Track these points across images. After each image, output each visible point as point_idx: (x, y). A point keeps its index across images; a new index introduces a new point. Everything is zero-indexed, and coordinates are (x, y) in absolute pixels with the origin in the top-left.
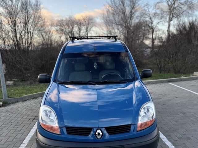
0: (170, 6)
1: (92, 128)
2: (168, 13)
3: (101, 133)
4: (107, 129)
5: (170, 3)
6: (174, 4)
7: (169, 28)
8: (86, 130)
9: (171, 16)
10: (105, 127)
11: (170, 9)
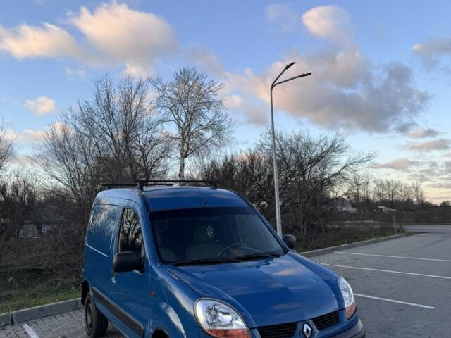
0: (182, 128)
1: (296, 323)
2: (180, 141)
3: (310, 329)
4: (316, 320)
5: (182, 125)
6: (189, 126)
7: (181, 170)
8: (288, 327)
9: (185, 148)
10: (313, 319)
11: (183, 134)
